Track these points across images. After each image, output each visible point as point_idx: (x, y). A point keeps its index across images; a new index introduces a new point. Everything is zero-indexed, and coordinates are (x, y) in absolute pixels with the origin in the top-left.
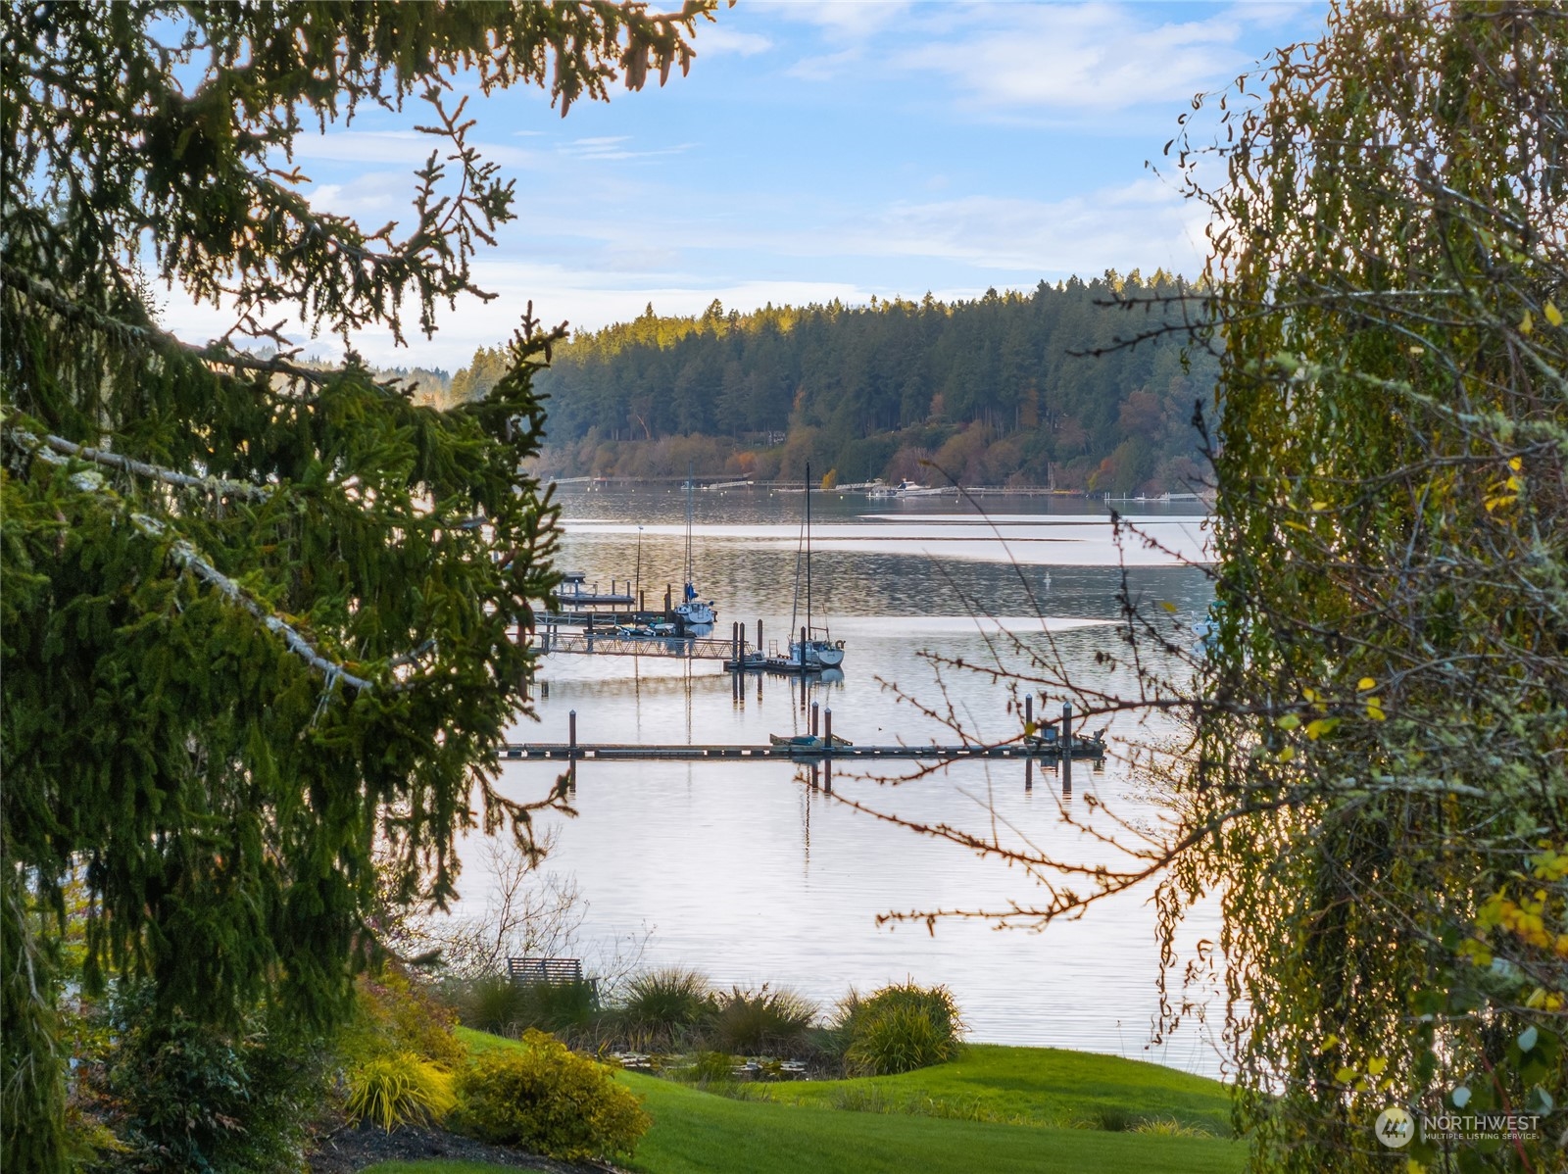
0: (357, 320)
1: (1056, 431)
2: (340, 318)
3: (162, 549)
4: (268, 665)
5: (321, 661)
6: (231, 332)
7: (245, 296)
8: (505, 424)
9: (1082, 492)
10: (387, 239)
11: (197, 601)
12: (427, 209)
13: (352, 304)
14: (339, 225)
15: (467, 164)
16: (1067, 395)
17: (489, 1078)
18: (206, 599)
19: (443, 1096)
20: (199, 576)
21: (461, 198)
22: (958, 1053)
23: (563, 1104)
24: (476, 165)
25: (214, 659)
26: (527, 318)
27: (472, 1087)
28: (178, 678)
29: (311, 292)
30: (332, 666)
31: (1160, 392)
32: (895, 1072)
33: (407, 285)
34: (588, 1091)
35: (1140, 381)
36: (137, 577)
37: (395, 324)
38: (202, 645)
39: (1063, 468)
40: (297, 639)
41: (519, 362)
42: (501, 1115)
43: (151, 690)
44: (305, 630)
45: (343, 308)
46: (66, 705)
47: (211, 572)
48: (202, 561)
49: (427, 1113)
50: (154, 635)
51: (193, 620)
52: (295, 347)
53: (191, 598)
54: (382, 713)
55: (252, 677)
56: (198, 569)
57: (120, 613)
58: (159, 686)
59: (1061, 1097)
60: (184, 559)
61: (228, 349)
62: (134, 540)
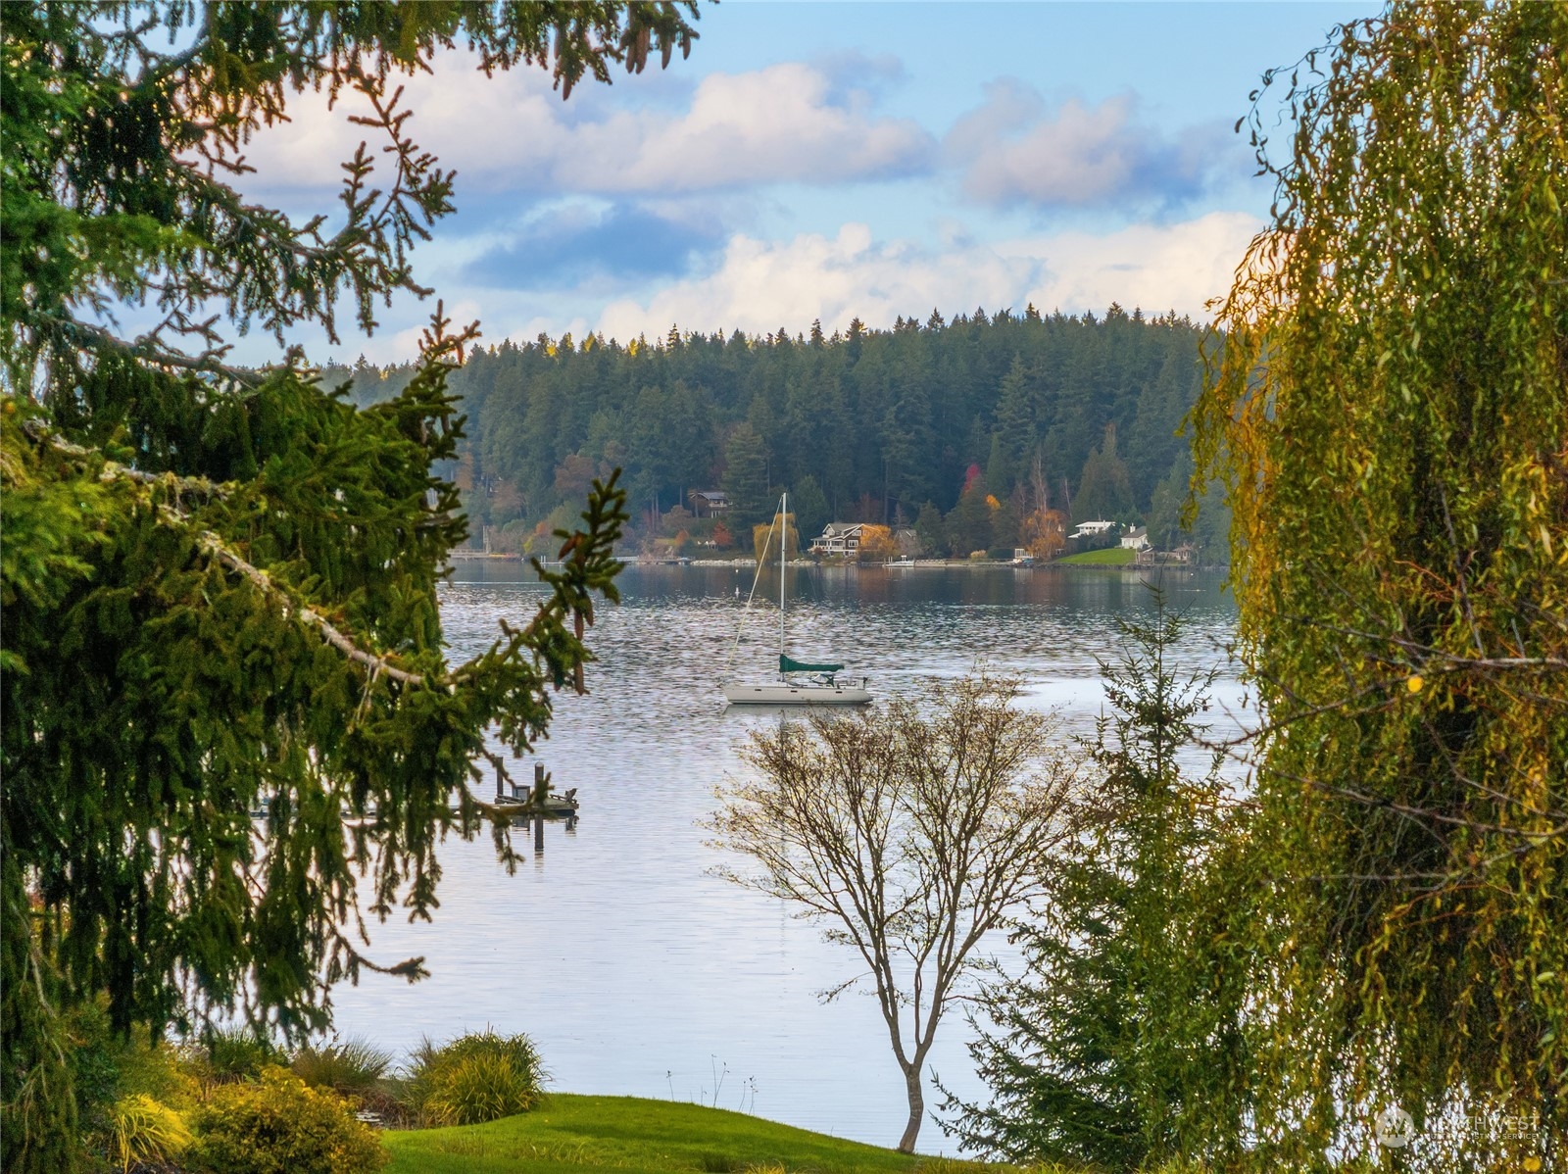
0: (289, 316)
1: (491, 495)
2: (271, 315)
3: (189, 539)
4: (305, 659)
5: (361, 655)
6: (160, 328)
7: (169, 292)
8: (419, 426)
9: (517, 555)
10: (315, 234)
11: (226, 593)
12: (356, 203)
13: (284, 299)
14: (269, 219)
15: (403, 156)
16: (502, 459)
17: (226, 1114)
18: (235, 591)
19: (177, 1132)
20: (227, 567)
21: (397, 191)
22: (540, 1102)
23: (303, 1141)
24: (413, 157)
25: (246, 654)
26: (437, 319)
27: (207, 1126)
28: (207, 672)
29: (241, 289)
30: (373, 660)
31: (595, 456)
32: (477, 1122)
33: (340, 281)
34: (327, 1127)
35: (576, 447)
36: (160, 570)
37: (328, 321)
38: (231, 639)
39: (499, 531)
40: (331, 632)
41: (430, 363)
42: (239, 1153)
43: (179, 686)
44: (339, 623)
45: (275, 305)
46: (84, 702)
47: (241, 565)
48: (229, 552)
49: (162, 1150)
50: (181, 629)
51: (223, 613)
52: (226, 343)
53: (219, 590)
54: (437, 707)
55: (285, 672)
56: (226, 560)
57: (144, 605)
58: (188, 680)
59: (653, 1144)
60: (211, 549)
61: (157, 347)
62: (156, 530)
